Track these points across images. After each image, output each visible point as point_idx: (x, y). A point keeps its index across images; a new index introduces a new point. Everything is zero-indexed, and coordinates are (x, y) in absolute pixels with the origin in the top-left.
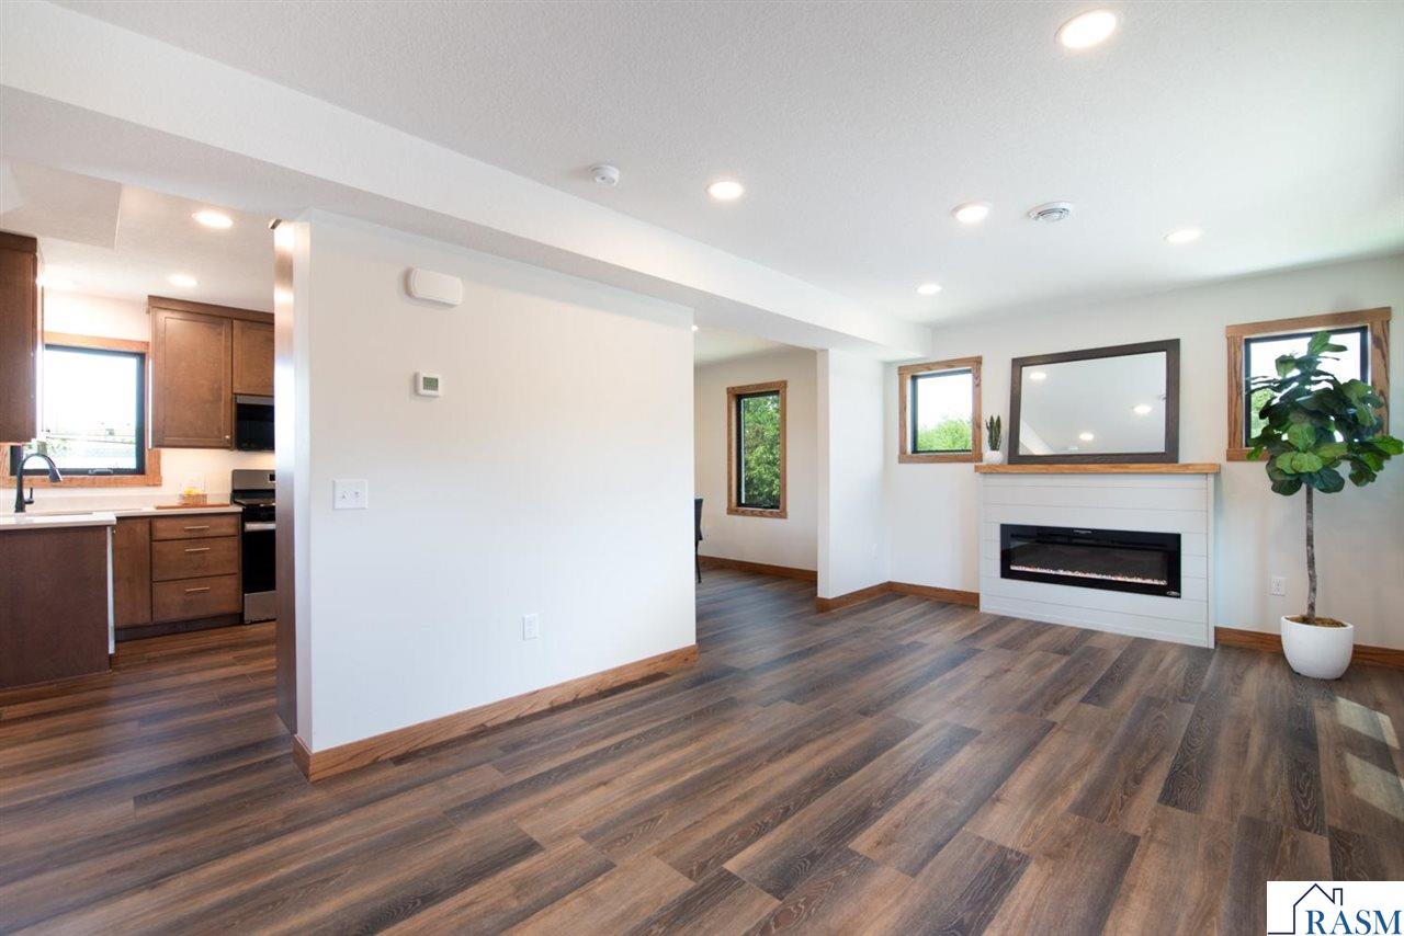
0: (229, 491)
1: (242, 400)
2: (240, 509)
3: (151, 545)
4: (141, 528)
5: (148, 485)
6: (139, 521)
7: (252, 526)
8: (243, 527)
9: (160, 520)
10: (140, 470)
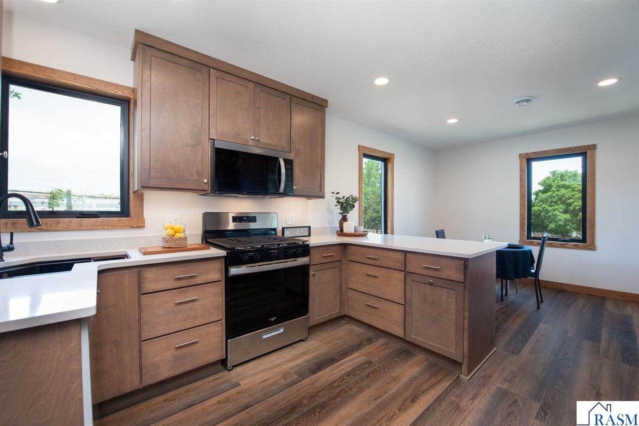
0: (200, 231)
1: (218, 145)
2: (223, 253)
3: (139, 299)
4: (129, 280)
5: (133, 227)
6: (126, 271)
7: (234, 271)
8: (227, 271)
9: (149, 269)
10: (125, 212)
